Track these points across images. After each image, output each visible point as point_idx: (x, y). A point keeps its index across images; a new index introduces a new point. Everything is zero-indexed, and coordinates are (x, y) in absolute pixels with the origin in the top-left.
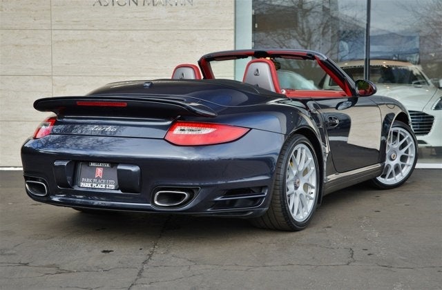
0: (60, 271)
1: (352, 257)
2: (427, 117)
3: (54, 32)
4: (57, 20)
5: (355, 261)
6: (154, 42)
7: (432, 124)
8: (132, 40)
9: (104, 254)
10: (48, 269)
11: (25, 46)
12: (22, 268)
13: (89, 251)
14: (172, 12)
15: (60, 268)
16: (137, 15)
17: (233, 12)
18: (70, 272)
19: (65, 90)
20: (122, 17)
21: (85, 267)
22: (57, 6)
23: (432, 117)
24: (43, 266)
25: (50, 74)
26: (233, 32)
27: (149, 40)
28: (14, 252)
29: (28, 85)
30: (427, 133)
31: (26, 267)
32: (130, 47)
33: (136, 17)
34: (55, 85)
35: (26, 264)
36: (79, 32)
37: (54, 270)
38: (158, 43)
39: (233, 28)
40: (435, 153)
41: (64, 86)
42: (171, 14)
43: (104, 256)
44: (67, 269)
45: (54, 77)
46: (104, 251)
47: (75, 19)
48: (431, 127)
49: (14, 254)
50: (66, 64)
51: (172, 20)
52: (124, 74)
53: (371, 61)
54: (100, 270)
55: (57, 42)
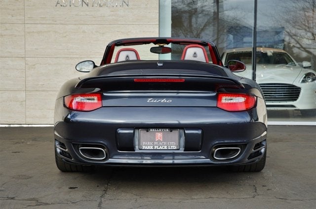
0: (39, 204)
1: (256, 192)
2: (296, 88)
3: (27, 26)
4: (29, 16)
5: (258, 195)
6: (100, 33)
7: (299, 93)
8: (84, 32)
9: (71, 190)
10: (29, 202)
11: (5, 35)
12: (9, 201)
13: (59, 188)
14: (113, 11)
15: (39, 201)
16: (88, 13)
17: (158, 12)
18: (47, 204)
19: (35, 68)
20: (77, 15)
21: (58, 201)
22: (29, 6)
23: (300, 88)
24: (25, 200)
25: (24, 56)
26: (158, 26)
27: (97, 32)
28: (3, 189)
29: (8, 65)
30: (296, 100)
31: (13, 200)
32: (83, 37)
33: (87, 15)
34: (28, 64)
35: (12, 198)
36: (45, 26)
37: (34, 203)
38: (103, 33)
39: (158, 23)
40: (300, 114)
41: (34, 65)
42: (112, 13)
43: (71, 191)
44: (44, 202)
45: (27, 59)
46: (71, 188)
47: (42, 16)
48: (299, 95)
49: (3, 190)
50: (36, 49)
51: (113, 17)
52: (78, 56)
53: (257, 48)
54: (69, 202)
55: (29, 33)
